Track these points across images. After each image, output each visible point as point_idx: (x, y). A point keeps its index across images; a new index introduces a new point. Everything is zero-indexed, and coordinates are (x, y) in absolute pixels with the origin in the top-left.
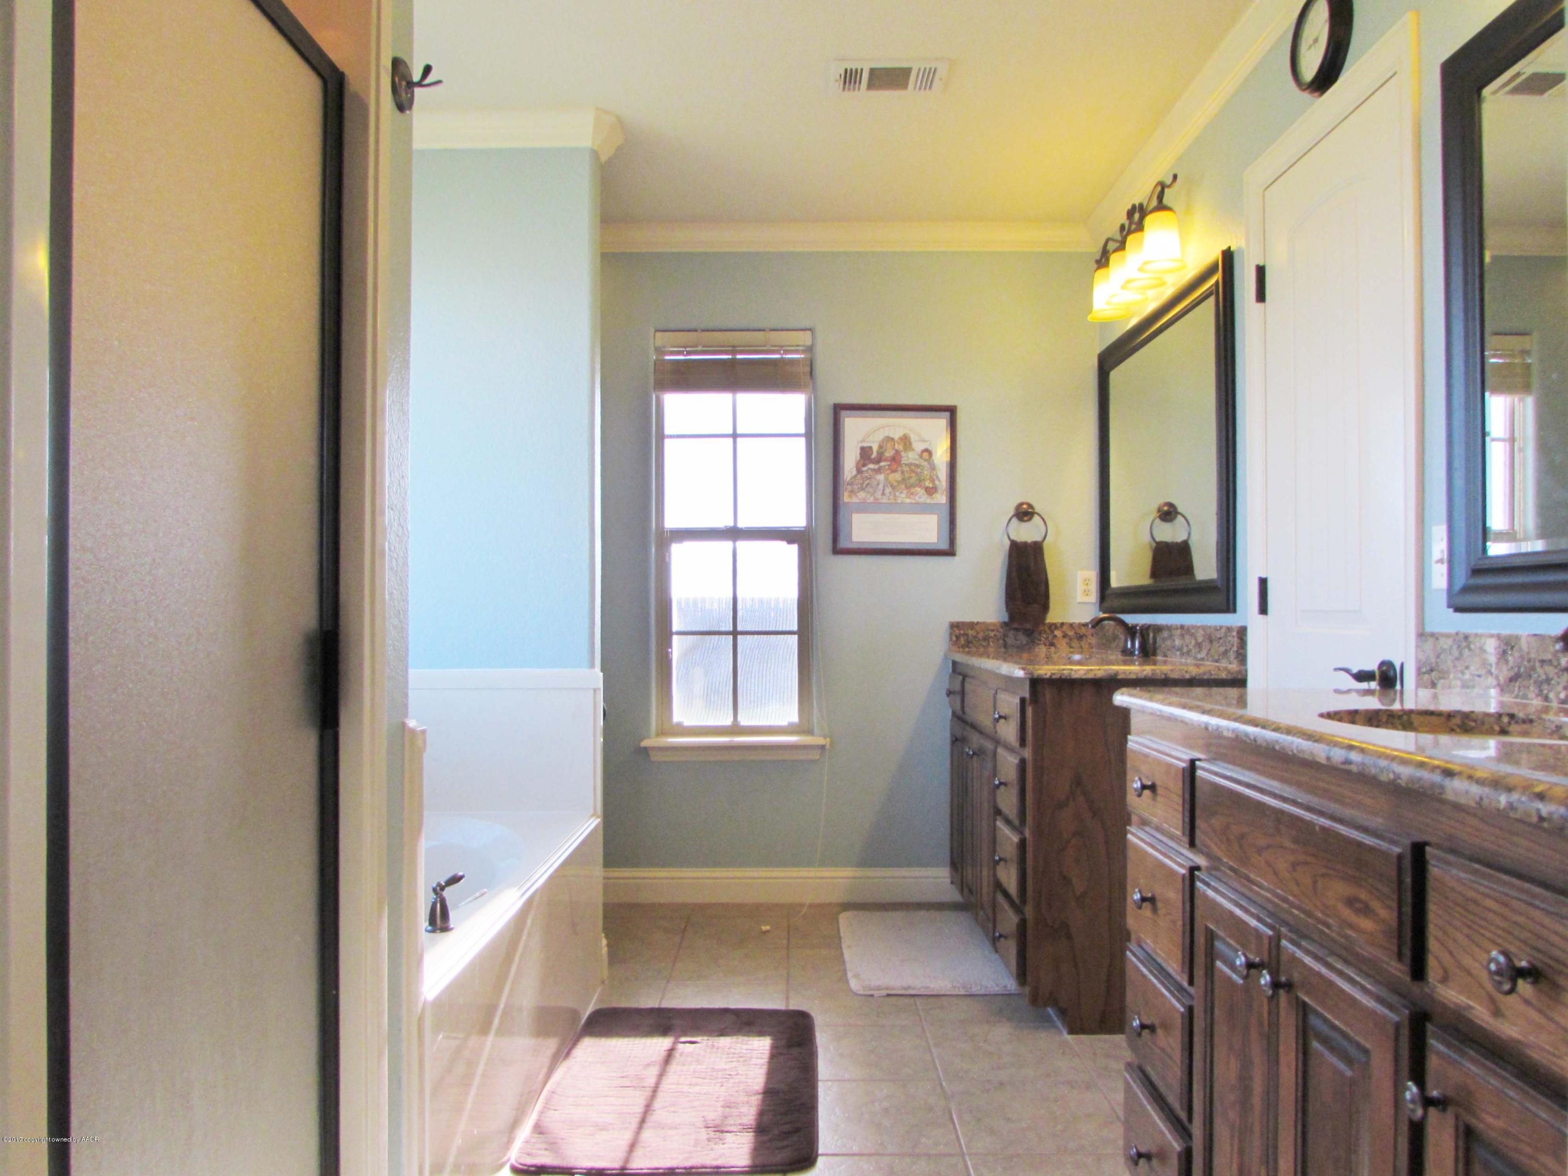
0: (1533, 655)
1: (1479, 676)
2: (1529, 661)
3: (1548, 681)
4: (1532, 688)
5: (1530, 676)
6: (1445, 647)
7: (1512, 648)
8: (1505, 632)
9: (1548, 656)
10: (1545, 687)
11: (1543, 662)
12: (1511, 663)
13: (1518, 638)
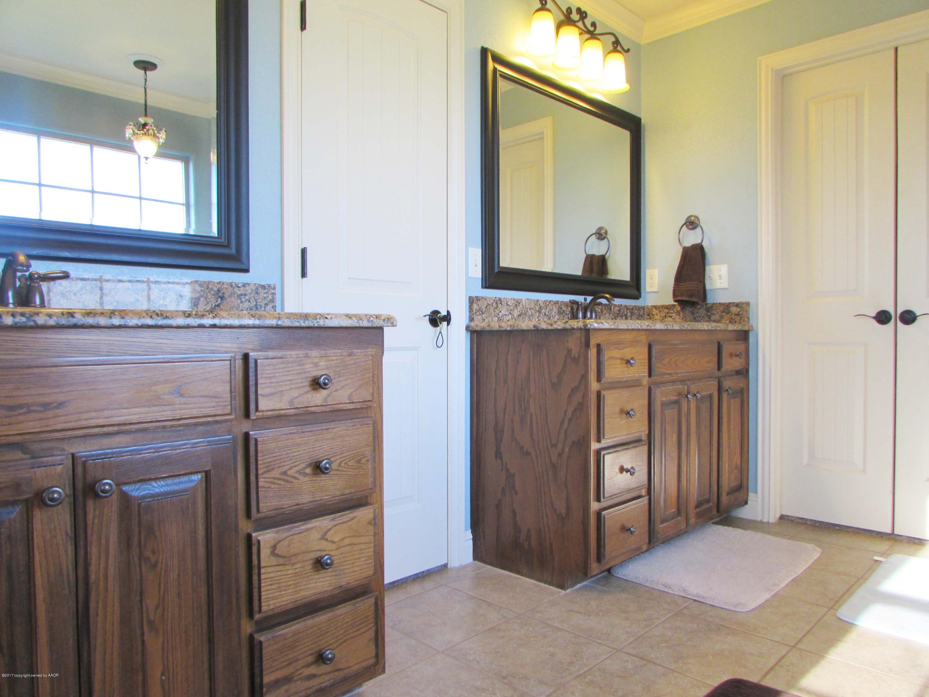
0: (527, 306)
1: (506, 315)
2: (526, 308)
3: (532, 315)
4: (527, 318)
5: (526, 314)
6: (490, 303)
7: (519, 304)
8: (516, 298)
9: (532, 307)
10: (531, 317)
11: (530, 309)
12: (519, 309)
13: (521, 300)
